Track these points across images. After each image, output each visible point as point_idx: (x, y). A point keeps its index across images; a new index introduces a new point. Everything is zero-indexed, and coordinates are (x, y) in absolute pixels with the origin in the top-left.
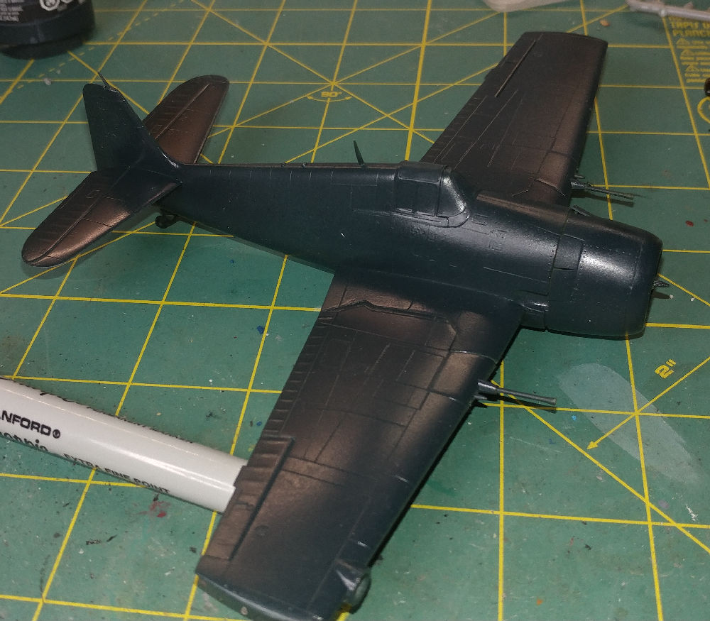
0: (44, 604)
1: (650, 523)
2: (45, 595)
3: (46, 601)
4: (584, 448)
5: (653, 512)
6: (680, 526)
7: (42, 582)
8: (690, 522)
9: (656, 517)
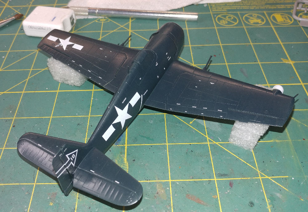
0: (36, 185)
1: (208, 143)
2: (35, 182)
3: (36, 184)
4: (189, 124)
5: (209, 140)
6: (217, 143)
7: (34, 178)
8: (220, 142)
9: (210, 141)
